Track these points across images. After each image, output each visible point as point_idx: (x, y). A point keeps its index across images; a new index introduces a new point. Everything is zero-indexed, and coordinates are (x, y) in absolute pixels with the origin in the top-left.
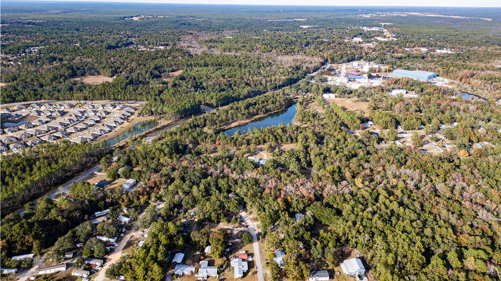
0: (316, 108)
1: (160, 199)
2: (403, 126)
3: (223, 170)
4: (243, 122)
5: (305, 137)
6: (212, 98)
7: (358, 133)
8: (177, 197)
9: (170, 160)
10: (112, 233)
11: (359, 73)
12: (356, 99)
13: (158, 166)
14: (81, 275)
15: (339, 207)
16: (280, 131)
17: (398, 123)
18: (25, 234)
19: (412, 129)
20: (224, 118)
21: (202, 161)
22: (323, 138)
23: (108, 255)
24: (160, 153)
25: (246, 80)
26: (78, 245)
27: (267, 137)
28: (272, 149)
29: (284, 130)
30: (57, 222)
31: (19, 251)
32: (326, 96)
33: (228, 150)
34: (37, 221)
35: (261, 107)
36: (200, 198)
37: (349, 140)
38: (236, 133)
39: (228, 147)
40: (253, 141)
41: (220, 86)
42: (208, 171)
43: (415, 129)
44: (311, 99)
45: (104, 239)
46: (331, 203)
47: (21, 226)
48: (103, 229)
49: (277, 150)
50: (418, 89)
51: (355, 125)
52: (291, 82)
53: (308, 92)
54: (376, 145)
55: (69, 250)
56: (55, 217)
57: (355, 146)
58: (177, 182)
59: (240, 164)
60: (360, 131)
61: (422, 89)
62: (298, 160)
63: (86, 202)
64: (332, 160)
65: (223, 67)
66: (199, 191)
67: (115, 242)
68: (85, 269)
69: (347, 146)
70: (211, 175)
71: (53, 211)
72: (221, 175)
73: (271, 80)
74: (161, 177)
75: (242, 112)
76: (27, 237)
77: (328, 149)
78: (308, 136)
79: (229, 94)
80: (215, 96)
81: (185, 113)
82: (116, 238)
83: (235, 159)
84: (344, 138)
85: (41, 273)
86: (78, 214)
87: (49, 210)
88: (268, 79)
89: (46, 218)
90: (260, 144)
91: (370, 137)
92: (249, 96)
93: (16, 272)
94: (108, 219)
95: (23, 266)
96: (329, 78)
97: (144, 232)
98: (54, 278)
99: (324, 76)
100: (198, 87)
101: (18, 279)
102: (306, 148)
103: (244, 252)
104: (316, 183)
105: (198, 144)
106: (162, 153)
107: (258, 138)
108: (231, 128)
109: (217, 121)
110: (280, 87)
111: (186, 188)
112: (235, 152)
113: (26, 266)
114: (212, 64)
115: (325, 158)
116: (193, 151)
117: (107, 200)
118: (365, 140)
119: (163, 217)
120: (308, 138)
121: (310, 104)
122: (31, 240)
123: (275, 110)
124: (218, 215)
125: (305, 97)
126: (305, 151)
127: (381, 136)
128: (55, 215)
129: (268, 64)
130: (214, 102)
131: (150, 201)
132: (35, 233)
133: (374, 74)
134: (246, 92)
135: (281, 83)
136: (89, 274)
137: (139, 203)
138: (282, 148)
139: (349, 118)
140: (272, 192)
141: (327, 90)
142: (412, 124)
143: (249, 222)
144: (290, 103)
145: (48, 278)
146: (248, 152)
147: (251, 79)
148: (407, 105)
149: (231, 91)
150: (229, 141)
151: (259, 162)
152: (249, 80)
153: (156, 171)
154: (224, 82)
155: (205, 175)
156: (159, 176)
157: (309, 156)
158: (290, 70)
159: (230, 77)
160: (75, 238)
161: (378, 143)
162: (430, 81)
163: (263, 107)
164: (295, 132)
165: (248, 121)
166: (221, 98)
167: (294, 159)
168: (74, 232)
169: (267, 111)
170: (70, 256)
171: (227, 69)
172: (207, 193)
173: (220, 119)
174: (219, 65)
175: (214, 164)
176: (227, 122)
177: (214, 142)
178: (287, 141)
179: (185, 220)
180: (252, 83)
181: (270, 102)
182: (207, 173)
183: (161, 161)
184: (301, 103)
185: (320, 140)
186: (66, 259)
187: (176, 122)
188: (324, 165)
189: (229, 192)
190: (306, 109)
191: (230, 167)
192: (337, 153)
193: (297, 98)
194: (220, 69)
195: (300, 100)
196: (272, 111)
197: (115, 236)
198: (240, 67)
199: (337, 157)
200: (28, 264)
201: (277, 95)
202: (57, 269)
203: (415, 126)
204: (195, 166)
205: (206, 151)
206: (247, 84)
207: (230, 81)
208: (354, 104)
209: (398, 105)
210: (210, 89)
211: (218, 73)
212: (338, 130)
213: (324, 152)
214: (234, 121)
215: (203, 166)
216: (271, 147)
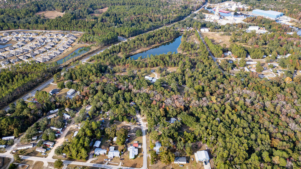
0: (195, 39)
1: (88, 104)
2: (252, 56)
3: (128, 85)
4: (145, 49)
5: (184, 63)
6: (126, 31)
7: (220, 60)
8: (99, 103)
9: (95, 78)
10: (59, 126)
11: (228, 12)
12: (223, 33)
13: (88, 81)
14: (41, 151)
15: (199, 116)
16: (168, 58)
17: (248, 53)
18: (9, 124)
19: (257, 58)
20: (132, 46)
21: (116, 79)
22: (195, 64)
23: (57, 139)
24: (90, 72)
25: (149, 17)
26: (40, 132)
27: (158, 62)
28: (161, 70)
29: (170, 57)
30: (27, 117)
31: (6, 134)
32: (202, 30)
33: (133, 71)
34: (16, 116)
35: (157, 39)
36: (113, 105)
37: (212, 66)
38: (139, 58)
39: (133, 69)
40: (150, 65)
41: (132, 22)
42: (119, 86)
43: (259, 58)
44: (192, 32)
45: (55, 129)
46: (194, 112)
47: (7, 120)
48: (54, 122)
49: (164, 72)
50: (268, 26)
51: (219, 54)
52: (180, 18)
53: (190, 26)
54: (231, 71)
55: (34, 135)
56: (26, 114)
57: (216, 71)
58: (99, 93)
59: (139, 82)
60: (222, 59)
61: (271, 26)
62: (177, 80)
63: (45, 105)
64: (199, 81)
65: (135, 5)
66: (112, 100)
67: (61, 131)
68: (43, 148)
69: (210, 71)
70: (121, 89)
71: (25, 110)
72: (127, 89)
73: (166, 17)
74: (90, 89)
75: (145, 42)
76: (10, 127)
77: (198, 73)
78: (186, 62)
79: (137, 29)
80: (128, 30)
81: (108, 42)
82: (62, 129)
83: (136, 78)
84: (210, 64)
85: (18, 149)
86: (40, 113)
87: (23, 109)
88: (165, 16)
89: (21, 115)
90: (154, 66)
91: (227, 64)
92: (150, 30)
93: (5, 147)
94: (57, 115)
95: (8, 144)
96: (207, 15)
97: (78, 125)
98: (26, 152)
99: (203, 14)
100: (118, 22)
101: (6, 151)
102: (183, 71)
103: (137, 142)
104: (186, 98)
105: (114, 66)
106: (91, 73)
107: (152, 63)
108: (136, 54)
109: (127, 49)
110: (172, 22)
111: (105, 98)
112: (137, 73)
113: (10, 144)
114: (128, 4)
115: (195, 80)
116: (111, 71)
117: (57, 103)
118: (224, 66)
119: (89, 116)
120: (186, 64)
121: (190, 37)
122: (12, 128)
123: (167, 41)
124: (123, 117)
125: (188, 30)
126: (182, 73)
127: (235, 63)
128: (26, 113)
129: (166, 3)
130: (126, 34)
131: (82, 105)
132: (15, 124)
133: (239, 13)
134: (149, 26)
135: (173, 19)
136: (46, 151)
137: (76, 106)
138: (168, 70)
139: (215, 49)
140: (157, 104)
141: (204, 26)
142: (258, 55)
143: (141, 122)
144: (178, 35)
145: (23, 151)
146: (145, 73)
147: (153, 16)
148: (257, 39)
149: (139, 26)
150: (134, 64)
151: (152, 80)
152: (151, 16)
153: (87, 85)
154: (134, 18)
155: (117, 90)
156: (89, 89)
157: (185, 78)
158: (180, 9)
159: (139, 14)
160: (38, 128)
161: (232, 69)
162: (278, 19)
163: (158, 39)
164: (178, 59)
165: (148, 49)
166: (132, 31)
167: (174, 80)
168: (38, 124)
169: (161, 41)
170: (35, 138)
171: (138, 7)
172: (117, 102)
173: (130, 47)
174: (133, 4)
175: (123, 81)
176: (134, 49)
177: (124, 64)
178: (172, 65)
179: (103, 119)
180: (153, 19)
181: (164, 34)
182: (118, 88)
183: (91, 78)
184: (185, 36)
185: (193, 65)
186: (33, 140)
187: (101, 49)
188: (193, 84)
189: (131, 101)
190: (188, 40)
191: (132, 84)
192: (203, 76)
193: (182, 31)
194: (133, 7)
195: (184, 33)
196: (164, 42)
197: (61, 128)
198: (147, 5)
199: (203, 79)
200: (11, 143)
201: (169, 29)
202: (28, 147)
203: (259, 56)
204: (111, 82)
205: (119, 71)
206: (151, 20)
207: (138, 18)
208: (221, 37)
209: (251, 40)
210: (125, 23)
211: (131, 10)
212: (207, 58)
213: (195, 75)
214: (139, 49)
215: (116, 83)
216: (160, 69)
